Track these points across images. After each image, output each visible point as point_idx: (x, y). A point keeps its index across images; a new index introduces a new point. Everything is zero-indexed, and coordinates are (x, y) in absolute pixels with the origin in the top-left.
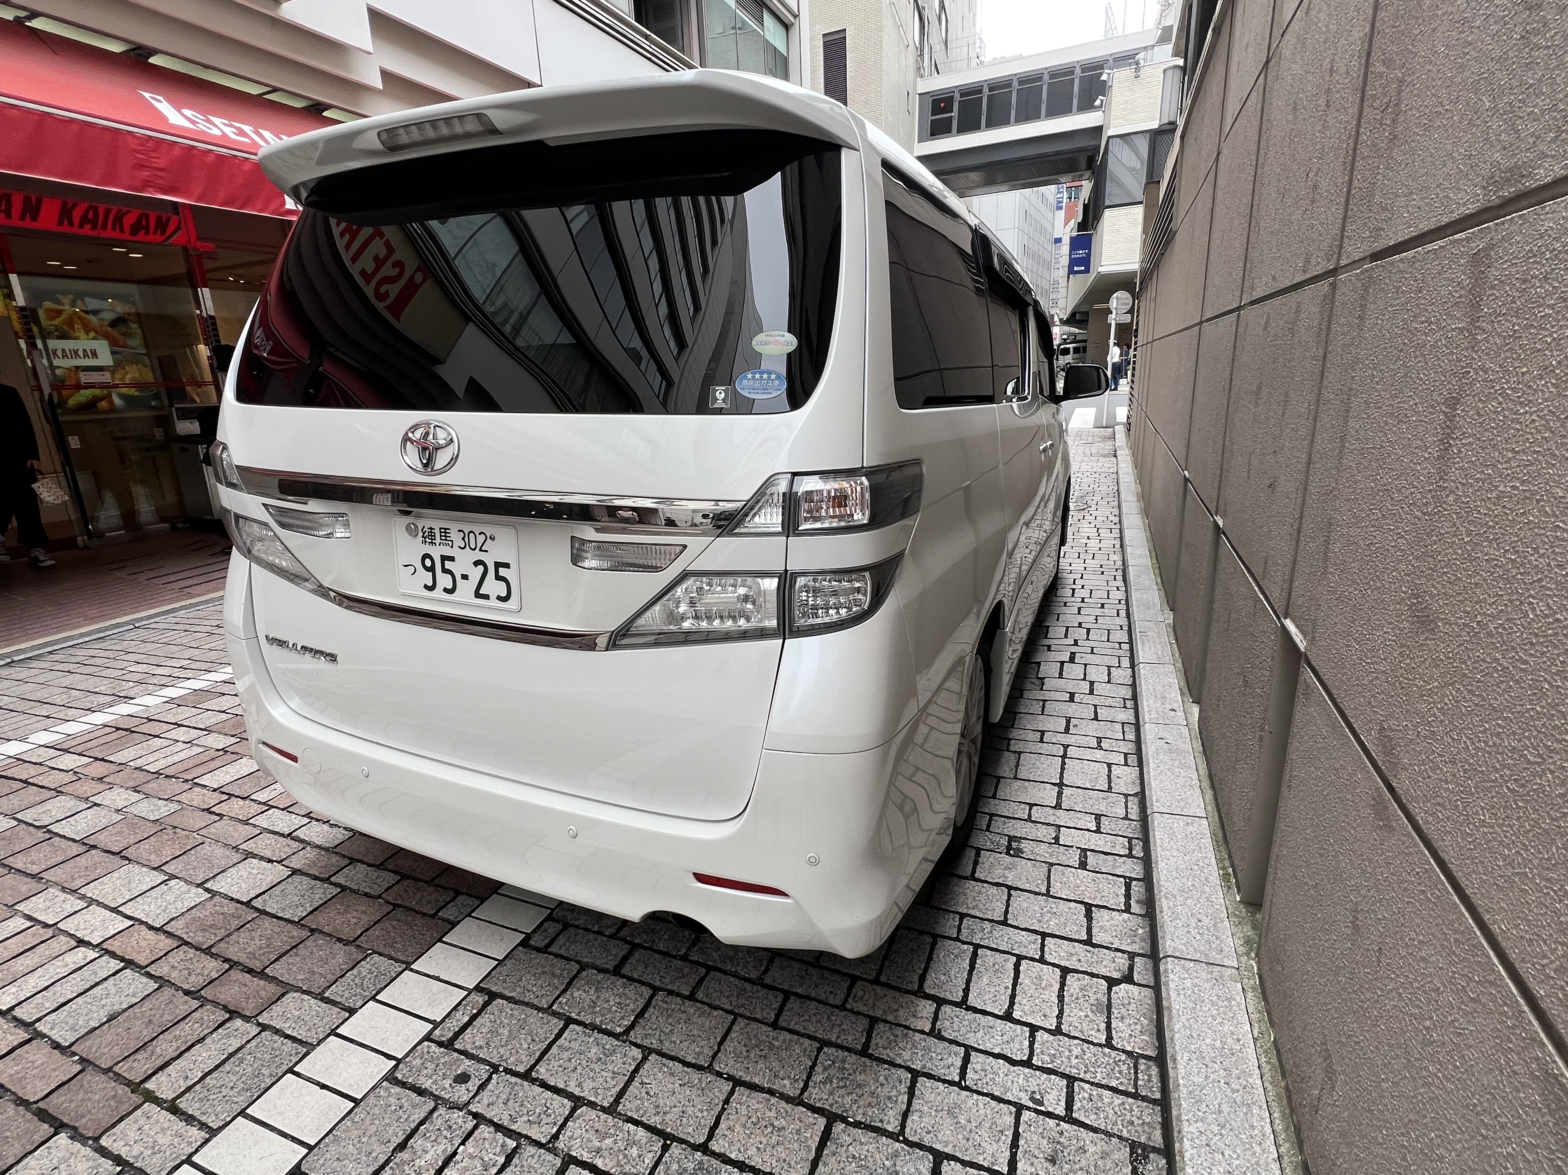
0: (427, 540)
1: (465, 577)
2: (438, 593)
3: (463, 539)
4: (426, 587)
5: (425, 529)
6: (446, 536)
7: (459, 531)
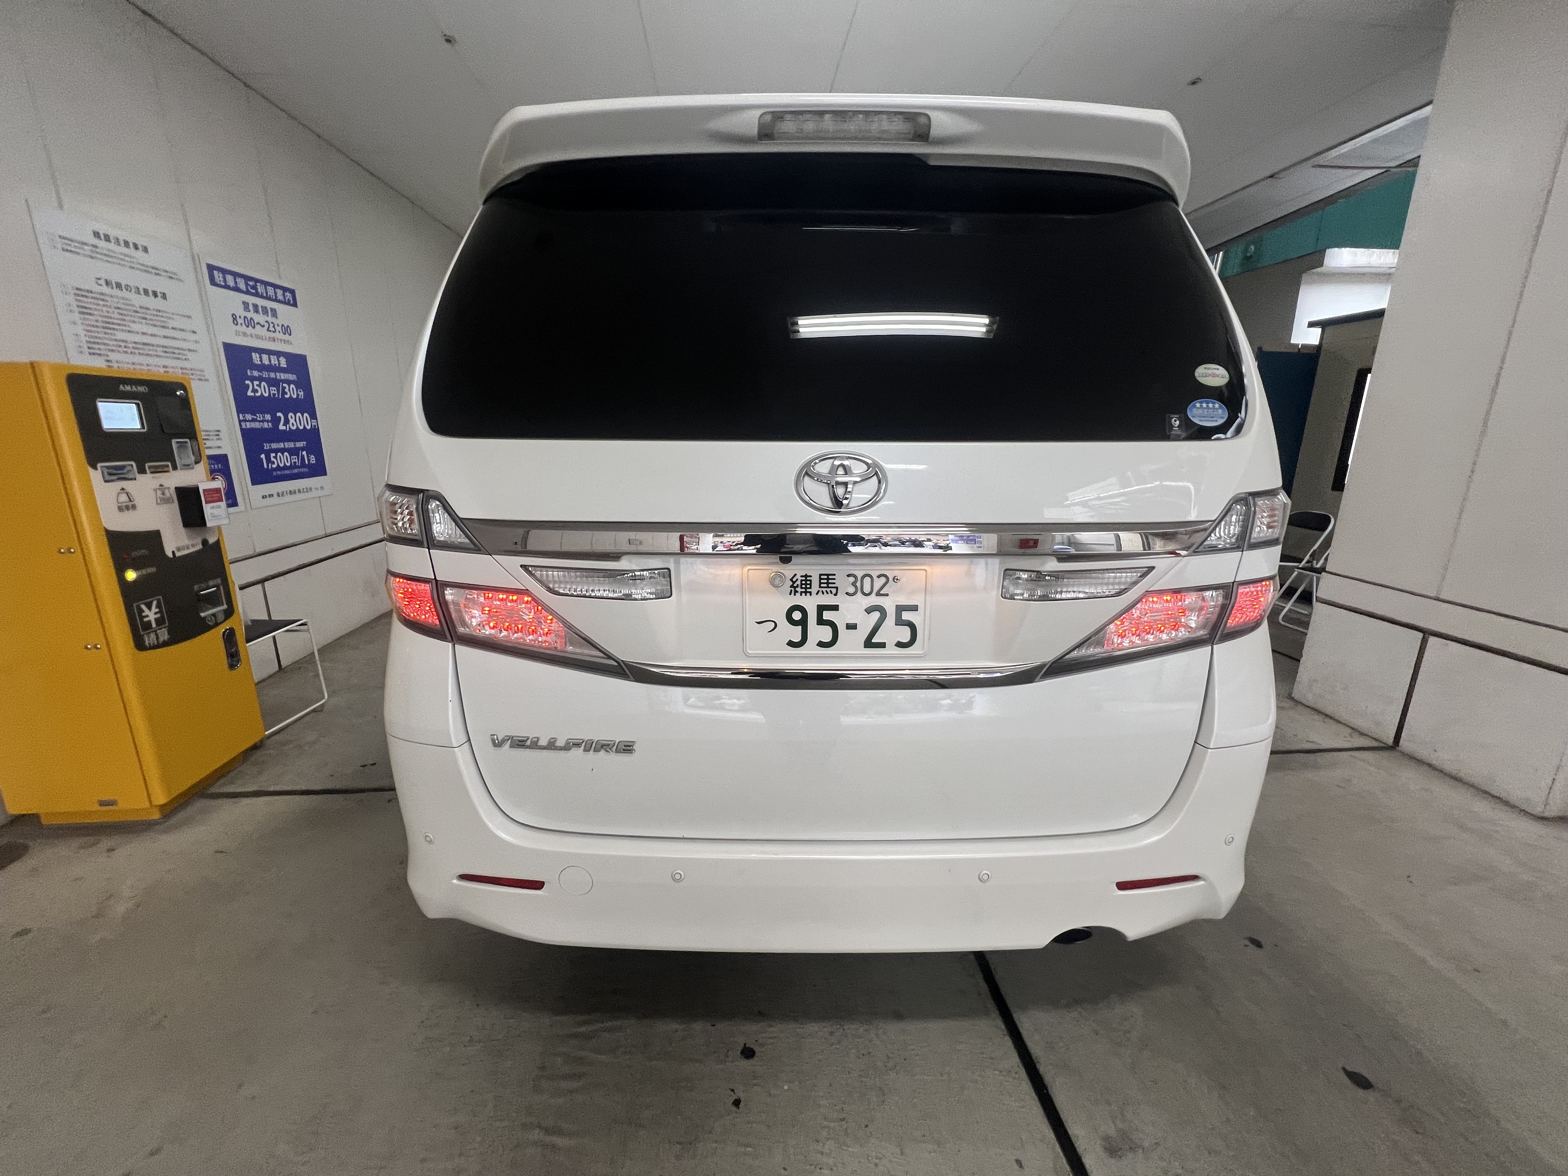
0: (799, 589)
1: (851, 627)
2: (810, 648)
3: (854, 584)
4: (791, 644)
5: (798, 577)
6: (828, 583)
7: (848, 576)
